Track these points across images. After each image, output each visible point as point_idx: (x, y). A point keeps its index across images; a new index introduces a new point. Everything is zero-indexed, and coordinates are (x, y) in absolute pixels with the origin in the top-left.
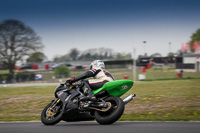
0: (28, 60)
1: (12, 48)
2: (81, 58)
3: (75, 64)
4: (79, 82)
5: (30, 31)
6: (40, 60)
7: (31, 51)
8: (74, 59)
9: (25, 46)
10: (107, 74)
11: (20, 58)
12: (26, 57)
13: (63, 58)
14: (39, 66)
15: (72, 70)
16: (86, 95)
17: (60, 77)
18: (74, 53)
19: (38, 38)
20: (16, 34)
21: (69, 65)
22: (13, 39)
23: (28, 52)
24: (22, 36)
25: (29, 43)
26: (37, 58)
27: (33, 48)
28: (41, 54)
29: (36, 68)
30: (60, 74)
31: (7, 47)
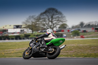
0: (59, 28)
1: (52, 22)
2: (85, 27)
3: (82, 29)
4: (40, 39)
5: (60, 13)
6: (65, 28)
7: (61, 23)
8: (82, 27)
9: (58, 20)
11: (55, 27)
12: (59, 26)
13: (76, 27)
14: (65, 30)
15: (81, 32)
16: (43, 45)
17: (75, 36)
18: (82, 24)
19: (64, 17)
20: (53, 15)
21: (79, 30)
22: (52, 17)
23: (59, 24)
24: (57, 16)
25: (60, 19)
26: (64, 26)
27: (62, 22)
28: (66, 24)
29: (63, 31)
30: (75, 34)
31: (49, 21)
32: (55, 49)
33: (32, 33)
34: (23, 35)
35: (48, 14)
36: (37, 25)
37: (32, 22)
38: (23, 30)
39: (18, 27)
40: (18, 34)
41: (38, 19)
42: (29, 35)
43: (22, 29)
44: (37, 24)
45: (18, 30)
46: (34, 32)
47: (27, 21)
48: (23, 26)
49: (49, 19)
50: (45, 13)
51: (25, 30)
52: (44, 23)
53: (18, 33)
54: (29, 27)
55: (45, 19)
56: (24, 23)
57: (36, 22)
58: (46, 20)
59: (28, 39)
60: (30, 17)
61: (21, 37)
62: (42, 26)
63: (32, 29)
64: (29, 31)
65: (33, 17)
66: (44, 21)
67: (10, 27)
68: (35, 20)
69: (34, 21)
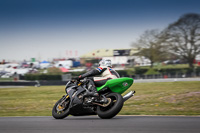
1: (192, 42)
10: (112, 72)
11: (199, 53)
16: (90, 91)
20: (196, 28)
22: (193, 33)
31: (187, 41)
32: (113, 98)
33: (151, 66)
34: (133, 69)
35: (184, 27)
36: (162, 50)
37: (152, 43)
38: (133, 60)
39: (122, 53)
40: (122, 69)
41: (165, 37)
42: (145, 70)
43: (131, 58)
44: (161, 47)
45: (123, 60)
46: (155, 64)
47: (141, 41)
48: (132, 52)
49: (186, 37)
50: (178, 24)
51: (138, 60)
52: (177, 44)
53: (123, 65)
54: (144, 53)
55: (177, 36)
56: (134, 45)
57: (160, 43)
58: (181, 38)
59: (143, 77)
60: (146, 32)
61: (129, 73)
62: (172, 52)
63: (151, 58)
64: (145, 62)
65: (152, 32)
66: (177, 41)
67: (107, 54)
68: (158, 40)
69: (154, 41)
